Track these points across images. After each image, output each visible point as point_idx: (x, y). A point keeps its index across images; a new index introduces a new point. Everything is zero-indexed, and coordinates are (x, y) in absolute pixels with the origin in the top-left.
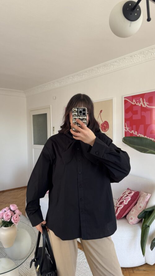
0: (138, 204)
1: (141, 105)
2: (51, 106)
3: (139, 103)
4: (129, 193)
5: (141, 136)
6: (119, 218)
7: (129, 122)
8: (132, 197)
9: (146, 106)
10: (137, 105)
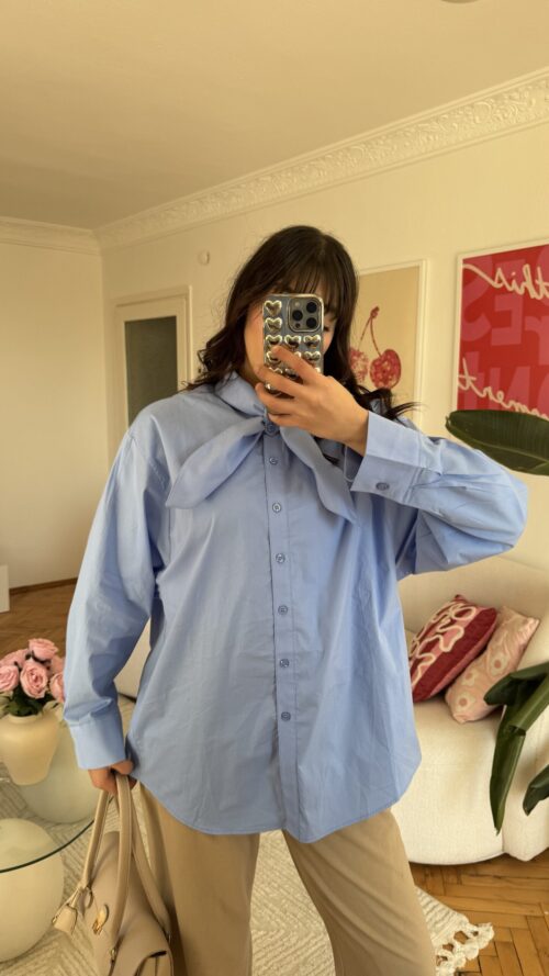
0: (488, 653)
1: (526, 290)
2: (191, 288)
3: (519, 285)
4: (460, 614)
5: (517, 410)
6: (420, 697)
7: (475, 355)
8: (469, 628)
9: (545, 297)
10: (510, 289)
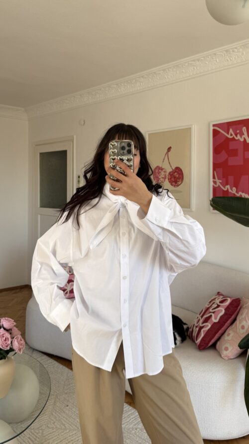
0: (237, 322)
1: (245, 139)
2: (75, 137)
3: (241, 137)
4: (222, 302)
5: (243, 197)
6: (203, 347)
7: (220, 170)
8: (227, 309)
10: (236, 138)
